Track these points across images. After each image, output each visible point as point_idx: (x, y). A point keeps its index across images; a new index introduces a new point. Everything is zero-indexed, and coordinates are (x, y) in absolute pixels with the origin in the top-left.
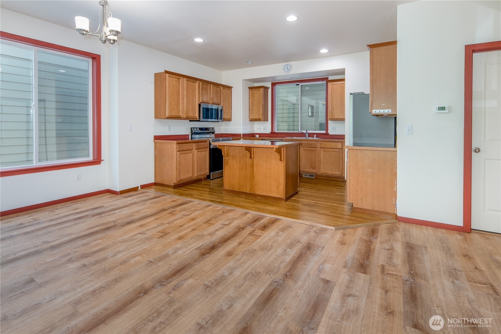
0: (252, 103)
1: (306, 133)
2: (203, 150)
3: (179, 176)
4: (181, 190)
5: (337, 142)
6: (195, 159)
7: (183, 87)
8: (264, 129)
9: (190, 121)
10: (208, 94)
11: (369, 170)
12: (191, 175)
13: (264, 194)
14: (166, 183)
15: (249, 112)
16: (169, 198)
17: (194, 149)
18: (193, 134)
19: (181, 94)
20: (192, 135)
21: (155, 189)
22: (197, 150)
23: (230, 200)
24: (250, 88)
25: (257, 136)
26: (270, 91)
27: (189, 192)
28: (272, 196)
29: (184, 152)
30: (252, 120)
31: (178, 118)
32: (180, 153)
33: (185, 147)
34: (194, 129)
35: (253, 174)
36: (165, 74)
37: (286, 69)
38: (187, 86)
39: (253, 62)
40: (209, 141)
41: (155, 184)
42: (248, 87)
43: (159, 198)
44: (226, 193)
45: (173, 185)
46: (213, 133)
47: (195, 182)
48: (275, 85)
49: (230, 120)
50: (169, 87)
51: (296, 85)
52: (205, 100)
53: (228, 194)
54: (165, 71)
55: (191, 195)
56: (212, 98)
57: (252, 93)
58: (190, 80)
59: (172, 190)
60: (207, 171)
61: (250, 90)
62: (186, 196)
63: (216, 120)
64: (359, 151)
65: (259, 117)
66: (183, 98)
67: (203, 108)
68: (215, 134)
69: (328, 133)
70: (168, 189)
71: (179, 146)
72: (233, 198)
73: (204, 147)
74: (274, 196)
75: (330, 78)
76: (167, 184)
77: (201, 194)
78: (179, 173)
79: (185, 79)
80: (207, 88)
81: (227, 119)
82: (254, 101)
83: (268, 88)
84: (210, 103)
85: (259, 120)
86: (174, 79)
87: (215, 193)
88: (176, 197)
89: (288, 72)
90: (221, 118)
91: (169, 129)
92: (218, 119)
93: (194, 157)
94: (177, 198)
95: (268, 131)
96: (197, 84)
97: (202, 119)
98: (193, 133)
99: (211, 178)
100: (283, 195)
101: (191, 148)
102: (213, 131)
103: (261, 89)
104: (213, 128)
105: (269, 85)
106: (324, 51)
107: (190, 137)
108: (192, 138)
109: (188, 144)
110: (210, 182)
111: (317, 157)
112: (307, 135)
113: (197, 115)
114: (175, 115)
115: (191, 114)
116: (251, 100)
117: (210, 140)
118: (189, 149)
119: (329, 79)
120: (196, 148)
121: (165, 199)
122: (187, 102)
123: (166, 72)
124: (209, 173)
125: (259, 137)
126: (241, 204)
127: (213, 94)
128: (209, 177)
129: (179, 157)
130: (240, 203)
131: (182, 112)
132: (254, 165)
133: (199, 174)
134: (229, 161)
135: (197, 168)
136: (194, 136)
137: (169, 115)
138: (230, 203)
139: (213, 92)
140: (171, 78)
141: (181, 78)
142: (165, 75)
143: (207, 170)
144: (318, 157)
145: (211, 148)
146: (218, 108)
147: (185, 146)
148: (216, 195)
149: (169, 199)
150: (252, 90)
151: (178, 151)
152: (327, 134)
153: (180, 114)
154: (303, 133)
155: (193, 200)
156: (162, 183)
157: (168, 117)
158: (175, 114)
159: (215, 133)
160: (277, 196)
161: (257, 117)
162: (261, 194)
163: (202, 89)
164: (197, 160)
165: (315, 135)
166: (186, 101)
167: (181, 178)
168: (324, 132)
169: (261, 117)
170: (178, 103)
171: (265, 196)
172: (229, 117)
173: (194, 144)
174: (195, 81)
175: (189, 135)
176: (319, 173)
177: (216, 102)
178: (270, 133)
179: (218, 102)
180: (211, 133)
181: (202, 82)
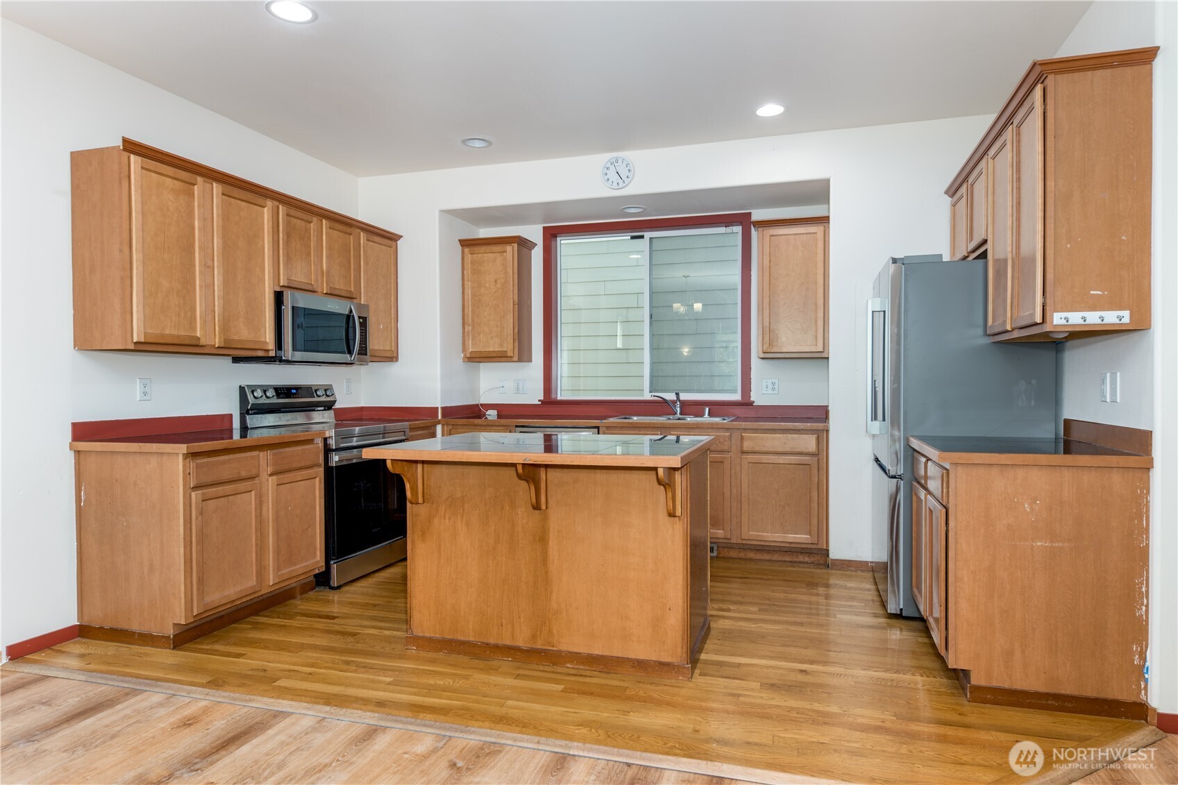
0: (474, 295)
1: (674, 402)
2: (299, 475)
3: (201, 593)
4: (213, 657)
5: (799, 430)
6: (269, 512)
7: (207, 220)
8: (518, 391)
9: (236, 360)
10: (309, 254)
11: (1039, 544)
12: (252, 582)
13: (597, 651)
14: (135, 627)
15: (464, 328)
16: (161, 705)
17: (264, 476)
18: (248, 413)
19: (200, 247)
20: (247, 417)
21: (82, 656)
22: (275, 477)
23: (455, 691)
24: (465, 243)
25: (492, 414)
26: (537, 255)
27: (254, 660)
28: (632, 656)
29: (220, 490)
30: (476, 358)
31: (188, 348)
32: (203, 494)
33: (227, 466)
34: (253, 392)
35: (546, 572)
36: (127, 154)
37: (612, 174)
38: (225, 217)
39: (490, 143)
40: (325, 439)
41: (81, 632)
42: (460, 241)
43: (109, 711)
44: (423, 654)
45: (170, 632)
46: (329, 406)
47: (267, 608)
48: (556, 237)
49: (392, 357)
50: (143, 214)
51: (633, 238)
52: (300, 277)
53: (431, 655)
54: (125, 141)
55: (263, 681)
56: (328, 272)
57: (473, 263)
58: (236, 192)
59: (168, 656)
60: (318, 558)
61: (467, 250)
62: (243, 685)
63: (347, 358)
64: (995, 471)
65: (501, 345)
66: (210, 263)
67: (293, 308)
68: (336, 410)
69: (752, 399)
70: (147, 655)
71: (198, 467)
72: (466, 677)
73: (303, 464)
74: (641, 657)
75: (758, 215)
76: (145, 629)
77: (312, 666)
78: (201, 581)
79: (217, 188)
80: (307, 230)
81: (383, 354)
82: (482, 290)
83: (530, 245)
84: (320, 290)
85: (499, 357)
86: (169, 183)
87: (374, 655)
88: (196, 699)
89: (621, 185)
90: (363, 351)
91: (145, 394)
92: (350, 352)
93: (264, 509)
94: (203, 703)
95: (533, 394)
96: (266, 213)
97: (288, 352)
98: (251, 409)
99: (335, 583)
100: (679, 650)
101: (254, 472)
102: (328, 399)
103: (509, 248)
104: (328, 389)
105: (534, 233)
106: (770, 110)
107: (236, 424)
108: (244, 429)
109: (238, 455)
110: (328, 601)
111: (729, 484)
112: (678, 409)
113: (269, 337)
114: (172, 336)
115: (243, 334)
116: (468, 285)
117: (327, 435)
118: (244, 474)
119: (754, 218)
120: (270, 470)
121: (138, 712)
122: (226, 283)
123: (131, 147)
124: (323, 563)
125: (499, 416)
126: (515, 707)
127: (329, 257)
128: (322, 580)
129: (201, 512)
130: (510, 703)
131: (204, 323)
132: (551, 534)
133: (284, 571)
134: (436, 521)
135: (278, 552)
136: (252, 421)
137: (146, 334)
138: (463, 708)
139: (330, 248)
140: (154, 175)
141: (200, 179)
142: (125, 159)
143: (315, 553)
144: (733, 483)
145: (332, 467)
146: (351, 311)
147: (224, 463)
148: (384, 670)
149: (162, 711)
150: (476, 249)
151: (195, 488)
152: (746, 403)
153: (194, 329)
154: (665, 401)
155: (284, 705)
156: (119, 626)
157: (143, 340)
158: (171, 329)
159: (337, 406)
160: (654, 657)
161: (493, 347)
162: (583, 650)
163: (288, 235)
164: (277, 519)
165: (707, 409)
166: (221, 278)
167: (208, 599)
168: (737, 397)
169: (509, 347)
170: (188, 282)
171: (603, 656)
172: (387, 348)
173: (261, 454)
174: (260, 200)
175: (231, 416)
176: (734, 541)
177: (342, 287)
178: (540, 403)
179: (349, 289)
180: (322, 408)
181: (285, 208)
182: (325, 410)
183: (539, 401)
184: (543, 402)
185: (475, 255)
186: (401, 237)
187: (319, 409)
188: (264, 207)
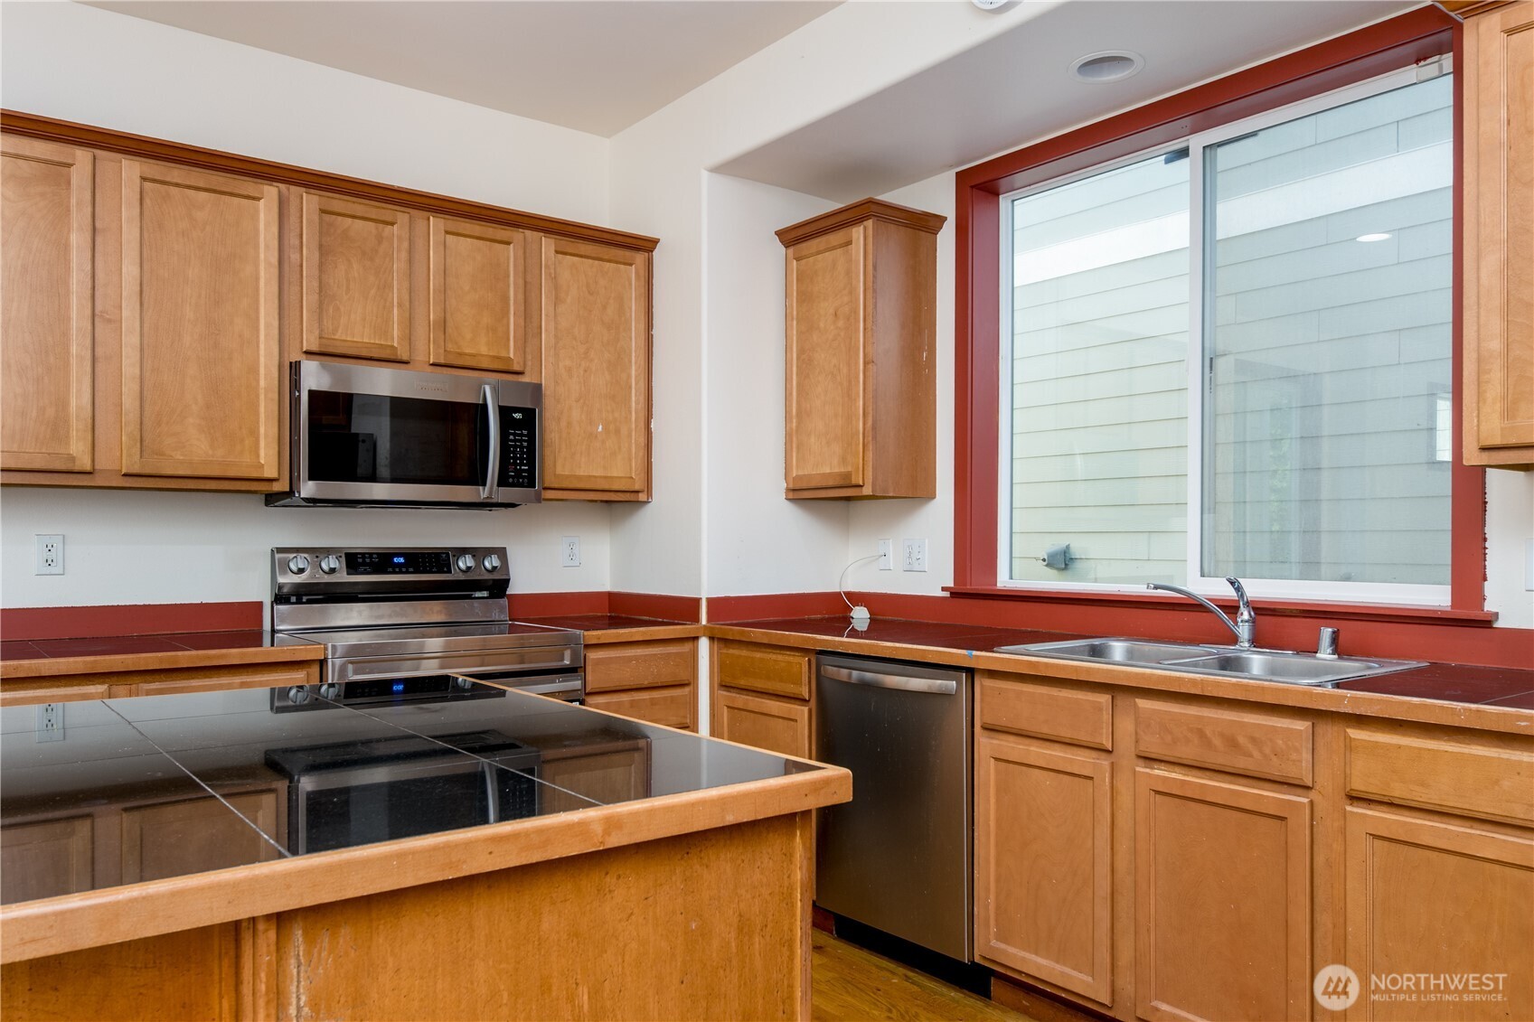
1: (1231, 609)
7: (107, 230)
8: (910, 565)
10: (385, 287)
24: (789, 236)
26: (946, 241)
30: (804, 491)
38: (154, 223)
42: (779, 233)
46: (492, 590)
48: (996, 194)
52: (359, 335)
56: (442, 321)
61: (793, 250)
65: (845, 461)
79: (131, 167)
81: (603, 485)
83: (926, 224)
84: (416, 358)
91: (49, 562)
95: (931, 576)
96: (264, 211)
102: (490, 576)
103: (857, 233)
105: (938, 196)
107: (267, 621)
108: (273, 633)
112: (1245, 628)
116: (794, 327)
127: (443, 290)
139: (448, 273)
146: (485, 397)
150: (809, 245)
152: (1472, 619)
159: (514, 590)
161: (831, 464)
163: (327, 251)
165: (1327, 633)
168: (1437, 597)
169: (855, 461)
172: (616, 472)
175: (258, 605)
177: (484, 350)
178: (947, 594)
179: (503, 354)
180: (485, 594)
181: (316, 198)
182: (491, 597)
183: (944, 589)
184: (955, 594)
185: (804, 261)
186: (655, 242)
187: (478, 594)
188: (258, 199)
